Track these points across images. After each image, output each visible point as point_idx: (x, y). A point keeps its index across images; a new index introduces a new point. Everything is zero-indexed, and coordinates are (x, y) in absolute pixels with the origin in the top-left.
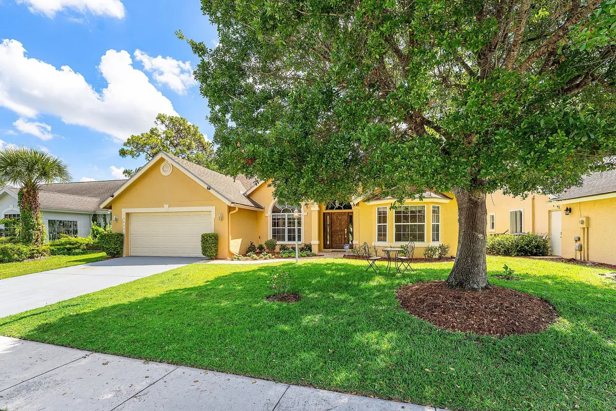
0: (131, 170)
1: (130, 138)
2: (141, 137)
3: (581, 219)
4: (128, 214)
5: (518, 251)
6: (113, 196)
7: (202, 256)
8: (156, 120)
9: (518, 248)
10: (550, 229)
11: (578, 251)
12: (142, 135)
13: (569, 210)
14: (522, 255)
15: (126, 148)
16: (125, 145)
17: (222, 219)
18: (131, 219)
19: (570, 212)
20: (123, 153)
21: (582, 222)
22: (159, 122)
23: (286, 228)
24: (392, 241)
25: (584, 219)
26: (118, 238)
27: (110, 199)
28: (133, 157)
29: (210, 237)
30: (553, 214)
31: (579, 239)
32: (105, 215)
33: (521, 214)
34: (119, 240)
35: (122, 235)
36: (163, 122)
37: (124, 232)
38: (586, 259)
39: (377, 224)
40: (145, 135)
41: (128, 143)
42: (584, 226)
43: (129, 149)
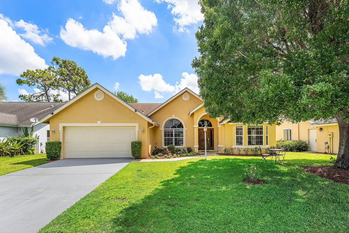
0: (27, 96)
1: (26, 72)
2: (35, 72)
3: (329, 133)
4: (64, 128)
5: (297, 149)
6: (52, 114)
7: (131, 156)
8: (52, 61)
9: (297, 148)
10: (309, 138)
11: (326, 149)
12: (37, 70)
13: (321, 129)
14: (298, 151)
15: (22, 79)
16: (21, 76)
17: (143, 131)
18: (67, 132)
19: (322, 130)
20: (19, 82)
21: (330, 135)
22: (55, 63)
23: (174, 138)
24: (246, 145)
25: (331, 133)
26: (58, 145)
27: (50, 116)
28: (30, 85)
29: (138, 144)
30: (310, 131)
31: (327, 143)
32: (26, 128)
33: (291, 131)
34: (58, 147)
35: (60, 143)
36: (57, 63)
37: (61, 141)
38: (332, 152)
39: (236, 136)
40: (39, 71)
41: (24, 75)
42: (331, 137)
43: (25, 79)
